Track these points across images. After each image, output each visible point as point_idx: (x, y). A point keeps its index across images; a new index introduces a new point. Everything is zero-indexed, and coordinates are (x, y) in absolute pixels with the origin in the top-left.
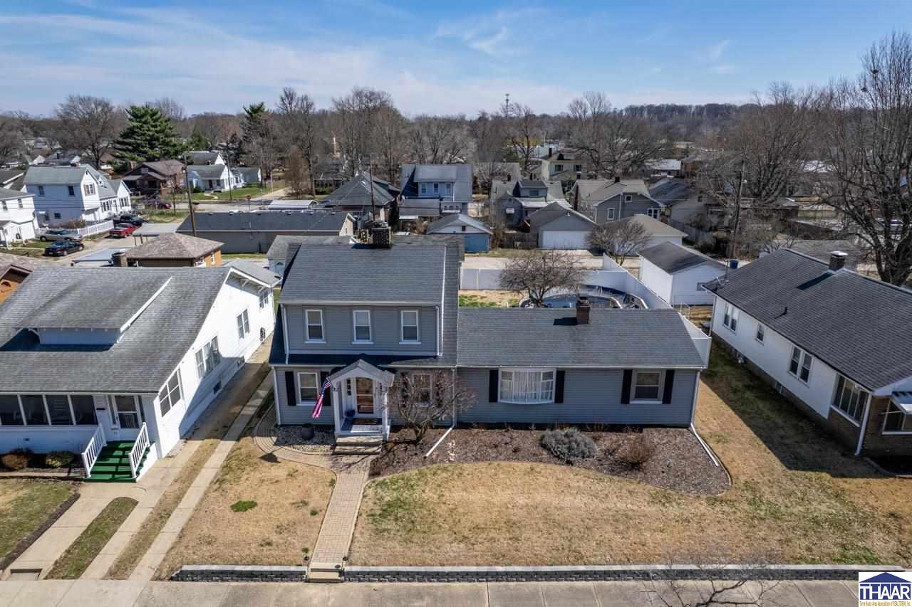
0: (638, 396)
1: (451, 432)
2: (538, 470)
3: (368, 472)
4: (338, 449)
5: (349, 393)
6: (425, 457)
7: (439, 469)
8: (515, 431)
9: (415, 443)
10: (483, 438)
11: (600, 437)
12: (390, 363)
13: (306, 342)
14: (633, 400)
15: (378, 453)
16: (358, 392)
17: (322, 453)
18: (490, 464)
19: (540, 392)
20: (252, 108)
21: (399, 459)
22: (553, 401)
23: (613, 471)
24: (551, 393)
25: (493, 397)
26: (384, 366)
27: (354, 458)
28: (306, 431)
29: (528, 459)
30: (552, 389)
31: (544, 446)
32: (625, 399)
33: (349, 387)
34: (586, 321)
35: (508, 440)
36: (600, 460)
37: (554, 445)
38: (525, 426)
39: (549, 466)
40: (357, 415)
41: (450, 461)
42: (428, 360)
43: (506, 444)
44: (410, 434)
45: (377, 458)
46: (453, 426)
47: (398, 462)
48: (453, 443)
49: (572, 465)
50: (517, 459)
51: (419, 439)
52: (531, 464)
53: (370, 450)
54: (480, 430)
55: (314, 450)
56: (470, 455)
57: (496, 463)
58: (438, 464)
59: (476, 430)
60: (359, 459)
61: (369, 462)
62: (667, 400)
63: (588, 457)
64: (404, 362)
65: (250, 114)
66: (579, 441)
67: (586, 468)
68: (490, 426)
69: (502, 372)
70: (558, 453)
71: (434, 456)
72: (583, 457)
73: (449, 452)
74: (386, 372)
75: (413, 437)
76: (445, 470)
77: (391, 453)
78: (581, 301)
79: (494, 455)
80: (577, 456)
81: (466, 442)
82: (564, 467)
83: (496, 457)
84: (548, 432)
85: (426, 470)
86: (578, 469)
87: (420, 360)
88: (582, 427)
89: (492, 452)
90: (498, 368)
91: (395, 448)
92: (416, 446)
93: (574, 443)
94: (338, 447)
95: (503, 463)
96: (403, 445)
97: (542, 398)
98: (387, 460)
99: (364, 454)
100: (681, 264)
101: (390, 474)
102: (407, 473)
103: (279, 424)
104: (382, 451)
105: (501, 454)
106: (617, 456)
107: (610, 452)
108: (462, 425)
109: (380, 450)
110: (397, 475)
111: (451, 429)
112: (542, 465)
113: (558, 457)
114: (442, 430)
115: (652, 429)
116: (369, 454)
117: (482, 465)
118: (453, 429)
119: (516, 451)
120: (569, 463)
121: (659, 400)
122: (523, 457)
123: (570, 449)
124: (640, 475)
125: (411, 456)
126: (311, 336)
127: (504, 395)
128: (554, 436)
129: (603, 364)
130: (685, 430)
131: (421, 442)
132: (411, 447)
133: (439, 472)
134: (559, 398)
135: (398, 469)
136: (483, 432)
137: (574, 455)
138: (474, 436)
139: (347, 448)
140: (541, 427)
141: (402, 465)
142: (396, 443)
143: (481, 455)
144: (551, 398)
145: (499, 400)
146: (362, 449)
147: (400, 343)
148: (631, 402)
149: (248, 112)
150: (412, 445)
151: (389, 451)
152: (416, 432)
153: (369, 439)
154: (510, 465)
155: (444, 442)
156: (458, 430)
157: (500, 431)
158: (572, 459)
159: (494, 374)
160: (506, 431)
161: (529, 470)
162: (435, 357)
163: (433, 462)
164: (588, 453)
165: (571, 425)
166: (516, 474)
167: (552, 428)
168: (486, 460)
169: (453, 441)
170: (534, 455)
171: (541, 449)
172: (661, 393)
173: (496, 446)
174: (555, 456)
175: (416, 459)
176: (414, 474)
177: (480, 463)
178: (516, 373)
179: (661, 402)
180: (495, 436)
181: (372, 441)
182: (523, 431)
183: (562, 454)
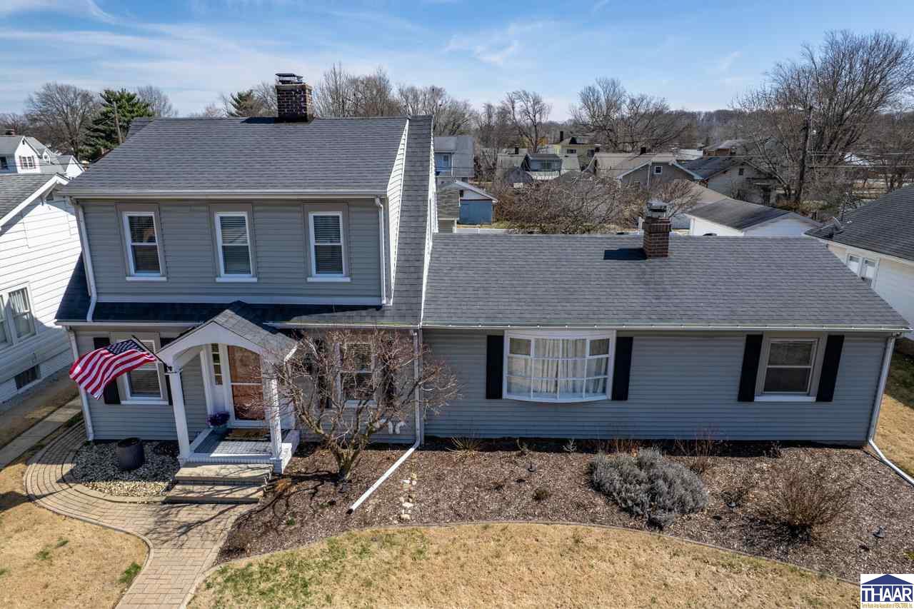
0: (771, 387)
1: (411, 457)
2: (589, 541)
3: (221, 544)
4: (177, 491)
5: (219, 380)
6: (350, 511)
7: (374, 540)
8: (537, 454)
9: (335, 478)
10: (472, 468)
11: (704, 467)
12: (288, 319)
13: (128, 279)
14: (762, 394)
15: (256, 501)
16: (234, 377)
17: (145, 499)
18: (485, 528)
19: (583, 379)
20: (240, 96)
21: (294, 514)
22: (609, 395)
23: (752, 544)
24: (605, 380)
25: (494, 388)
26: (278, 325)
27: (205, 511)
28: (126, 454)
29: (567, 516)
30: (606, 373)
31: (598, 487)
32: (746, 393)
33: (218, 369)
34: (662, 252)
35: (523, 473)
36: (719, 518)
37: (618, 486)
38: (555, 445)
39: (613, 531)
40: (233, 423)
41: (401, 520)
42: (364, 313)
43: (520, 481)
44: (325, 461)
45: (251, 512)
46: (417, 444)
47: (289, 523)
48: (412, 479)
49: (661, 528)
50: (546, 517)
51: (343, 470)
52: (573, 525)
53: (239, 494)
54: (469, 453)
55: (131, 492)
56: (446, 506)
57: (498, 526)
58: (375, 528)
59: (460, 453)
60: (215, 512)
61: (233, 518)
62: (825, 394)
63: (692, 510)
64: (315, 316)
65: (238, 102)
66: (670, 476)
67: (692, 537)
68: (489, 445)
69: (512, 340)
70: (630, 503)
71: (370, 509)
72: (683, 512)
73: (402, 499)
74: (280, 336)
75: (334, 467)
76: (388, 541)
77: (282, 502)
78: (655, 215)
79: (495, 506)
80: (670, 510)
81: (439, 478)
82: (645, 535)
83: (499, 512)
84: (602, 458)
85: (346, 542)
86: (676, 539)
87: (348, 313)
88: (670, 447)
89: (491, 501)
90: (503, 331)
91: (294, 489)
92: (336, 485)
93: (661, 482)
94: (178, 487)
95: (514, 526)
96: (311, 484)
97: (587, 391)
98: (268, 517)
99: (228, 503)
100: (751, 220)
101: (267, 551)
102: (303, 551)
103: (91, 439)
104: (265, 495)
105: (508, 504)
106: (750, 507)
107: (734, 498)
108: (434, 443)
109: (261, 493)
110: (282, 552)
111: (412, 450)
112: (596, 530)
113: (628, 510)
114: (395, 452)
115: (797, 450)
116: (237, 502)
117: (467, 530)
118: (417, 449)
119: (539, 497)
120: (655, 524)
121: (808, 395)
122: (555, 511)
123: (653, 494)
124: (815, 554)
125: (322, 507)
126: (139, 267)
127: (514, 388)
128: (616, 466)
129: (709, 321)
130: (858, 452)
131: (348, 477)
132: (329, 487)
133: (374, 546)
134: (621, 391)
135: (287, 540)
136: (474, 457)
137: (664, 508)
138: (455, 464)
139: (197, 488)
140: (587, 446)
141: (298, 530)
142: (298, 479)
143: (468, 506)
144: (604, 391)
145: (505, 395)
146: (224, 491)
147: (310, 280)
148: (757, 399)
149: (236, 100)
150: (329, 484)
151: (280, 496)
152: (339, 457)
153: (243, 470)
154: (529, 532)
155: (394, 478)
156: (425, 453)
157: (507, 454)
158: (661, 516)
159: (495, 344)
160: (519, 456)
161: (570, 543)
162: (379, 308)
163: (365, 522)
164: (692, 504)
165: (647, 444)
166: (542, 553)
167: (610, 449)
168: (479, 518)
169: (415, 476)
170: (579, 506)
171: (591, 493)
172: (814, 382)
173: (499, 487)
174: (622, 510)
175: (330, 514)
176: (318, 551)
177: (465, 525)
178: (537, 341)
179: (812, 399)
180: (498, 465)
181: (248, 474)
182: (552, 455)
183: (637, 505)
